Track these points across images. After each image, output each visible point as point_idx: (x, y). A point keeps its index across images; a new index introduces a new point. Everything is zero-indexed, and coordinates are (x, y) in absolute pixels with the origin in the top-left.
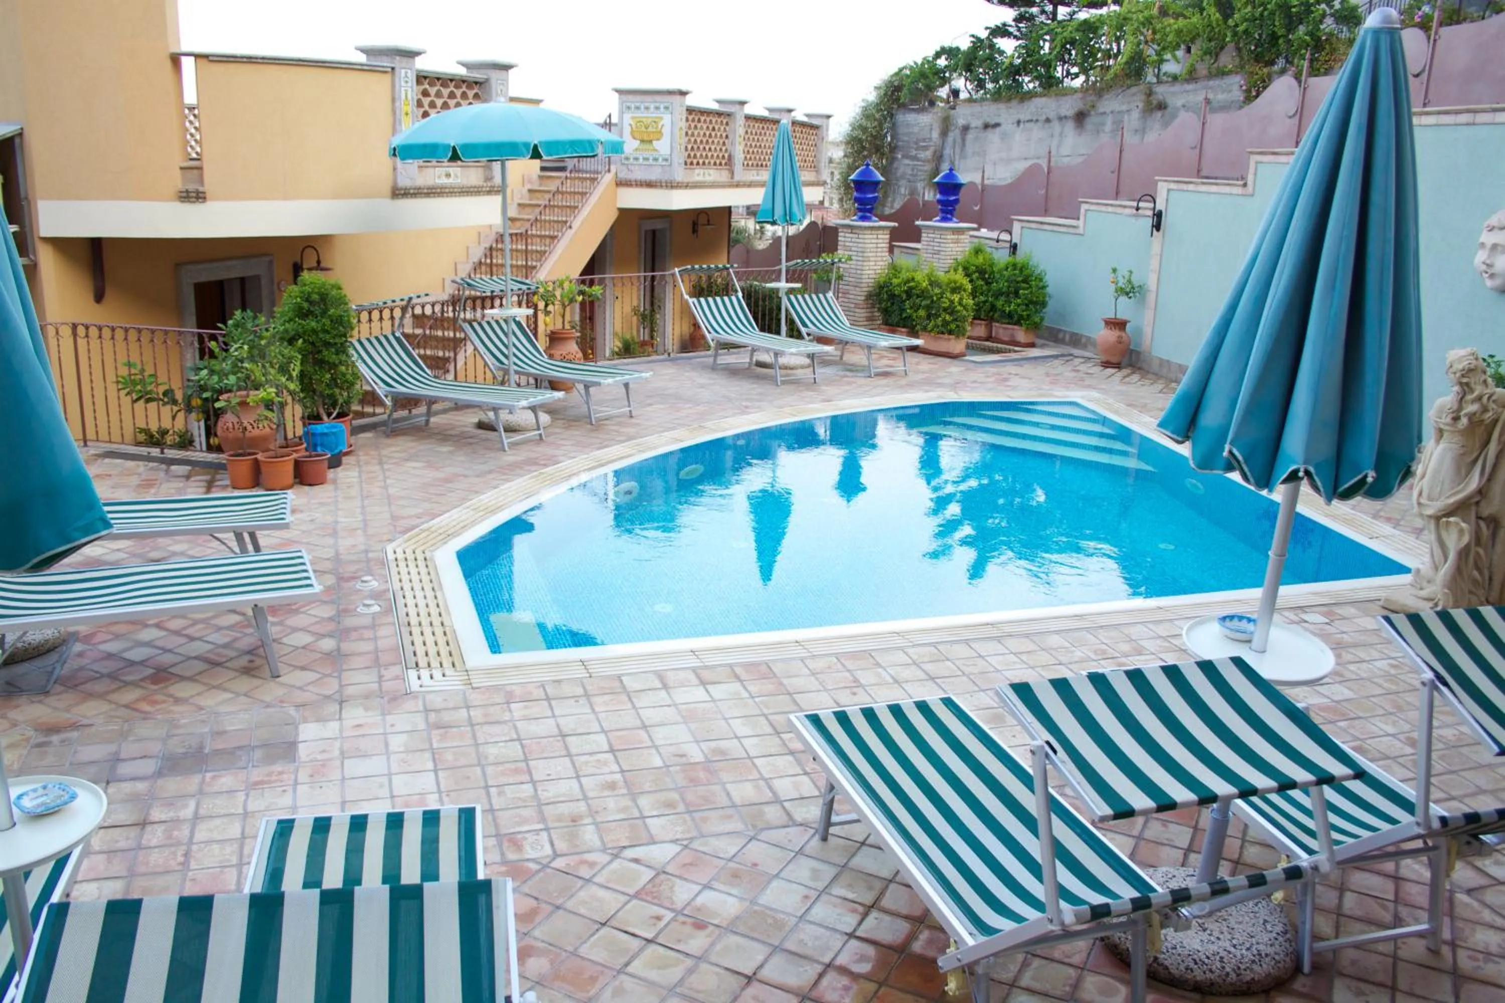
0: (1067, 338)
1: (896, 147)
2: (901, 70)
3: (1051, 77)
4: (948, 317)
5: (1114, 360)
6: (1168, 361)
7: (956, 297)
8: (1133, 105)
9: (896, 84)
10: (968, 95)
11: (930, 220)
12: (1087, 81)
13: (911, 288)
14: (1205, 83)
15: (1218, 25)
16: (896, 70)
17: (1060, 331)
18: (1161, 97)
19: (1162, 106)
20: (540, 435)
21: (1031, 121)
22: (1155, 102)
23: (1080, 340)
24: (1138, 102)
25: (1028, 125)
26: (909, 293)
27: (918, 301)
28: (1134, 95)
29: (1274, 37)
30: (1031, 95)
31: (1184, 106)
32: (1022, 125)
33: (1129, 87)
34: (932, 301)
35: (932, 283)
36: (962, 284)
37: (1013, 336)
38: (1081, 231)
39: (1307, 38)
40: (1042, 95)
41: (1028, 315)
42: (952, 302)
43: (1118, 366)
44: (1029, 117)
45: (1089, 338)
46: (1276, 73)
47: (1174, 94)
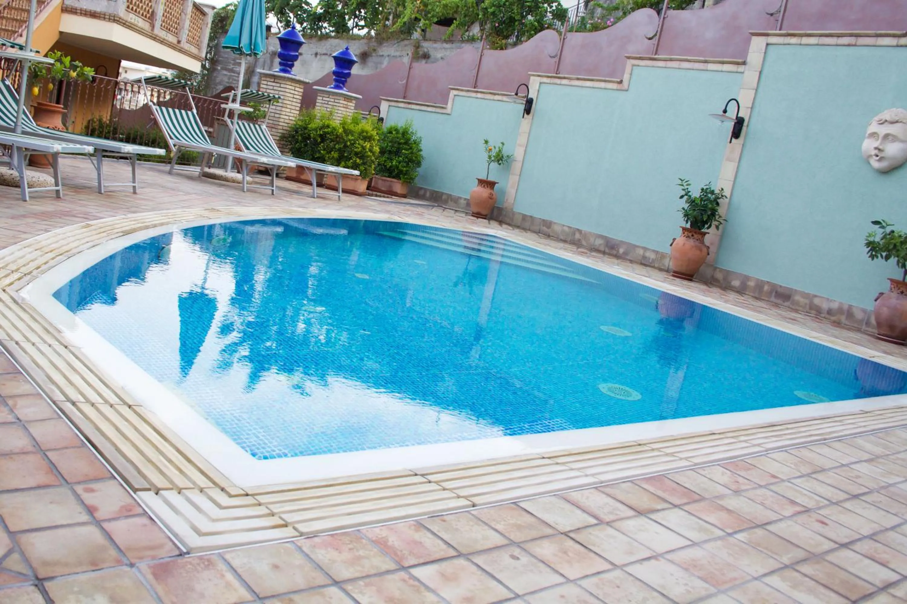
0: (428, 194)
1: (217, 61)
2: (228, 5)
3: (345, 25)
4: (358, 161)
5: (484, 212)
6: (531, 217)
7: (367, 145)
8: (404, 53)
9: (223, 15)
10: (277, 31)
11: (326, 87)
12: (369, 33)
13: (326, 133)
14: (458, 44)
15: (473, 7)
16: (224, 6)
17: (421, 188)
18: (426, 50)
19: (426, 56)
20: (58, 192)
21: (326, 54)
22: (421, 53)
23: (441, 197)
24: (410, 51)
25: (323, 57)
26: (323, 137)
27: (332, 144)
28: (406, 45)
29: (512, 20)
30: (327, 37)
31: (442, 58)
32: (318, 57)
33: (403, 40)
34: (346, 146)
35: (345, 131)
36: (372, 136)
37: (390, 186)
38: (448, 111)
39: (536, 23)
40: (334, 37)
41: (407, 171)
42: (364, 148)
43: (484, 217)
44: (325, 52)
45: (449, 196)
46: (511, 45)
47: (435, 49)
